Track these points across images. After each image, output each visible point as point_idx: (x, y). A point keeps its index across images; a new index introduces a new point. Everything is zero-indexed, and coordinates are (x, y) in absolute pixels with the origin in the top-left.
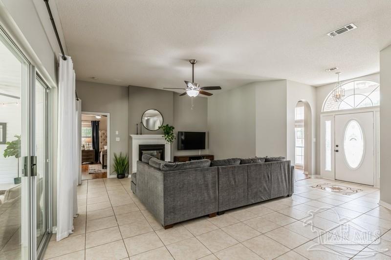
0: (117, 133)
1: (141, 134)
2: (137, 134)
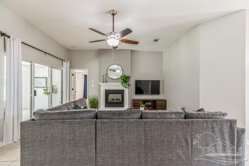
0: (93, 81)
1: (106, 82)
2: (104, 82)
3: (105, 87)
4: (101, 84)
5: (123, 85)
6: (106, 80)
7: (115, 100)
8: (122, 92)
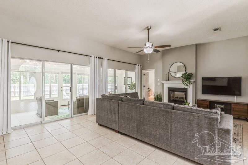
0: (158, 80)
1: (169, 80)
2: (166, 80)
3: (168, 85)
4: (164, 82)
5: (183, 83)
6: (168, 78)
7: (179, 98)
8: (185, 90)
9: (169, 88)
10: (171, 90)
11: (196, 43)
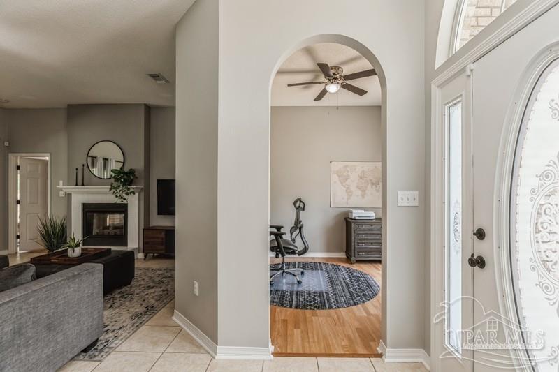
0: (61, 183)
1: (83, 185)
2: (77, 185)
4: (71, 189)
6: (82, 179)
8: (122, 209)
9: (84, 205)
10: (90, 211)
11: (145, 103)
